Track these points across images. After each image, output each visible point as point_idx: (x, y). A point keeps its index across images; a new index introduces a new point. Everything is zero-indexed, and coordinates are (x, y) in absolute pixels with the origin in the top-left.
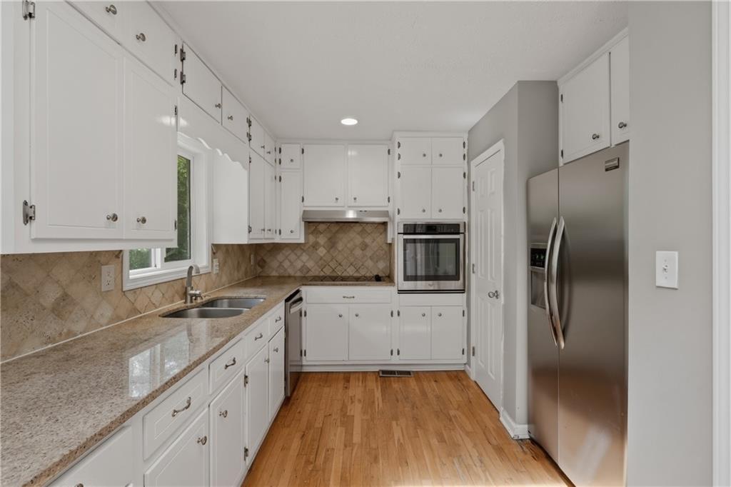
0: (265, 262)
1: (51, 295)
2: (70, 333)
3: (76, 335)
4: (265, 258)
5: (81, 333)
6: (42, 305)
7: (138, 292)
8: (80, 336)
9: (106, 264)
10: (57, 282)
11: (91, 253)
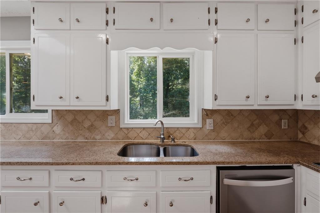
0: (306, 128)
1: (87, 124)
2: (94, 138)
3: (96, 140)
4: (306, 125)
5: (99, 140)
6: (84, 127)
7: (130, 130)
8: (98, 141)
9: (111, 115)
10: (90, 120)
11: (104, 111)
